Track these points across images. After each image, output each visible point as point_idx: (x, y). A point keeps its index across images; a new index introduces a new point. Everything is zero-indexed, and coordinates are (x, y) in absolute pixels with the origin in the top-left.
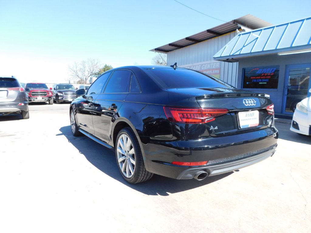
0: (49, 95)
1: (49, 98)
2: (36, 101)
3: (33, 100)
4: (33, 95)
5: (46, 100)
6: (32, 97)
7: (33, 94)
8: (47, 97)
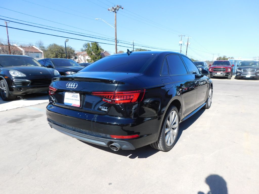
0: (228, 71)
1: (227, 73)
2: (216, 75)
3: (214, 75)
4: (214, 71)
5: (224, 75)
6: (213, 72)
7: (214, 69)
8: (225, 72)
